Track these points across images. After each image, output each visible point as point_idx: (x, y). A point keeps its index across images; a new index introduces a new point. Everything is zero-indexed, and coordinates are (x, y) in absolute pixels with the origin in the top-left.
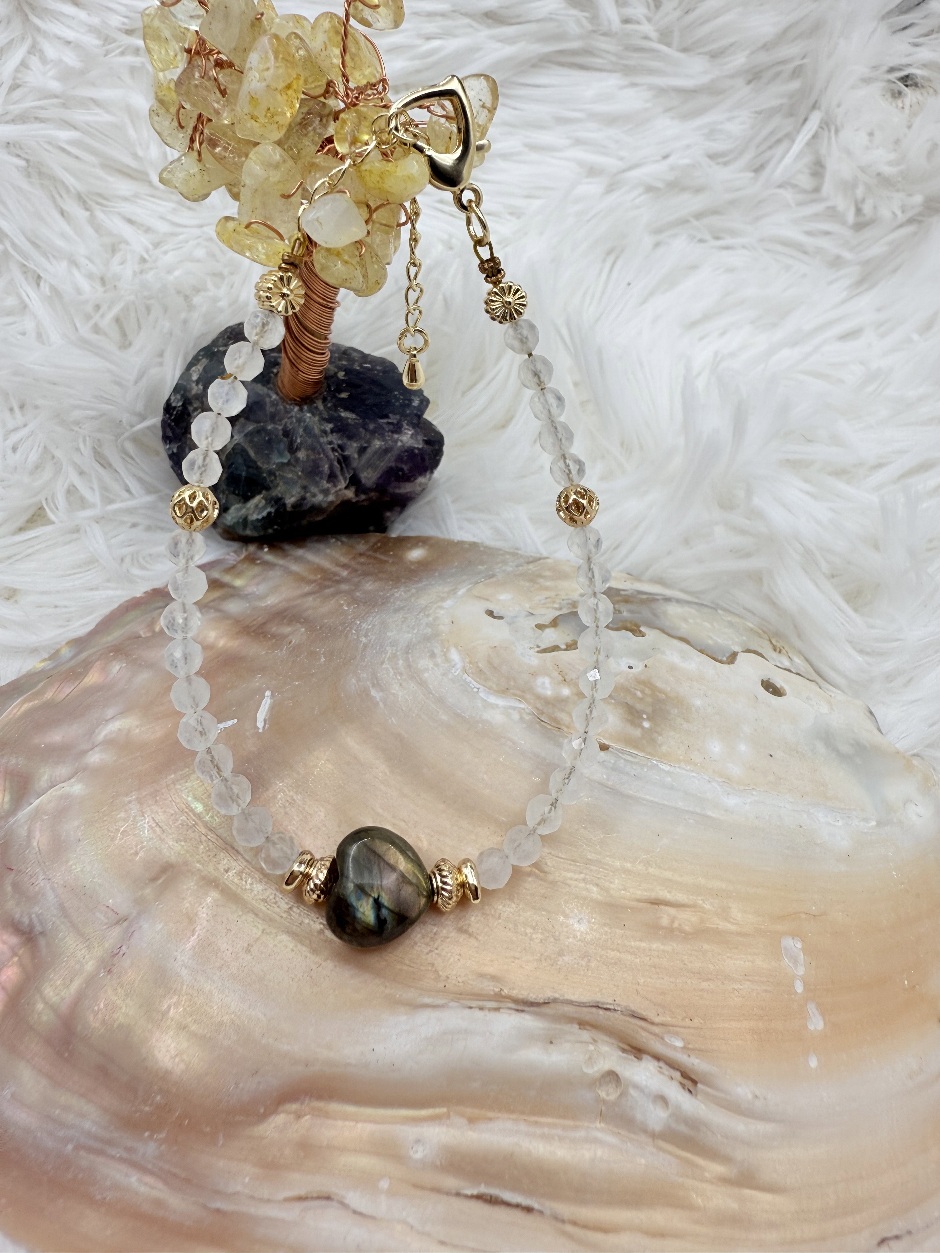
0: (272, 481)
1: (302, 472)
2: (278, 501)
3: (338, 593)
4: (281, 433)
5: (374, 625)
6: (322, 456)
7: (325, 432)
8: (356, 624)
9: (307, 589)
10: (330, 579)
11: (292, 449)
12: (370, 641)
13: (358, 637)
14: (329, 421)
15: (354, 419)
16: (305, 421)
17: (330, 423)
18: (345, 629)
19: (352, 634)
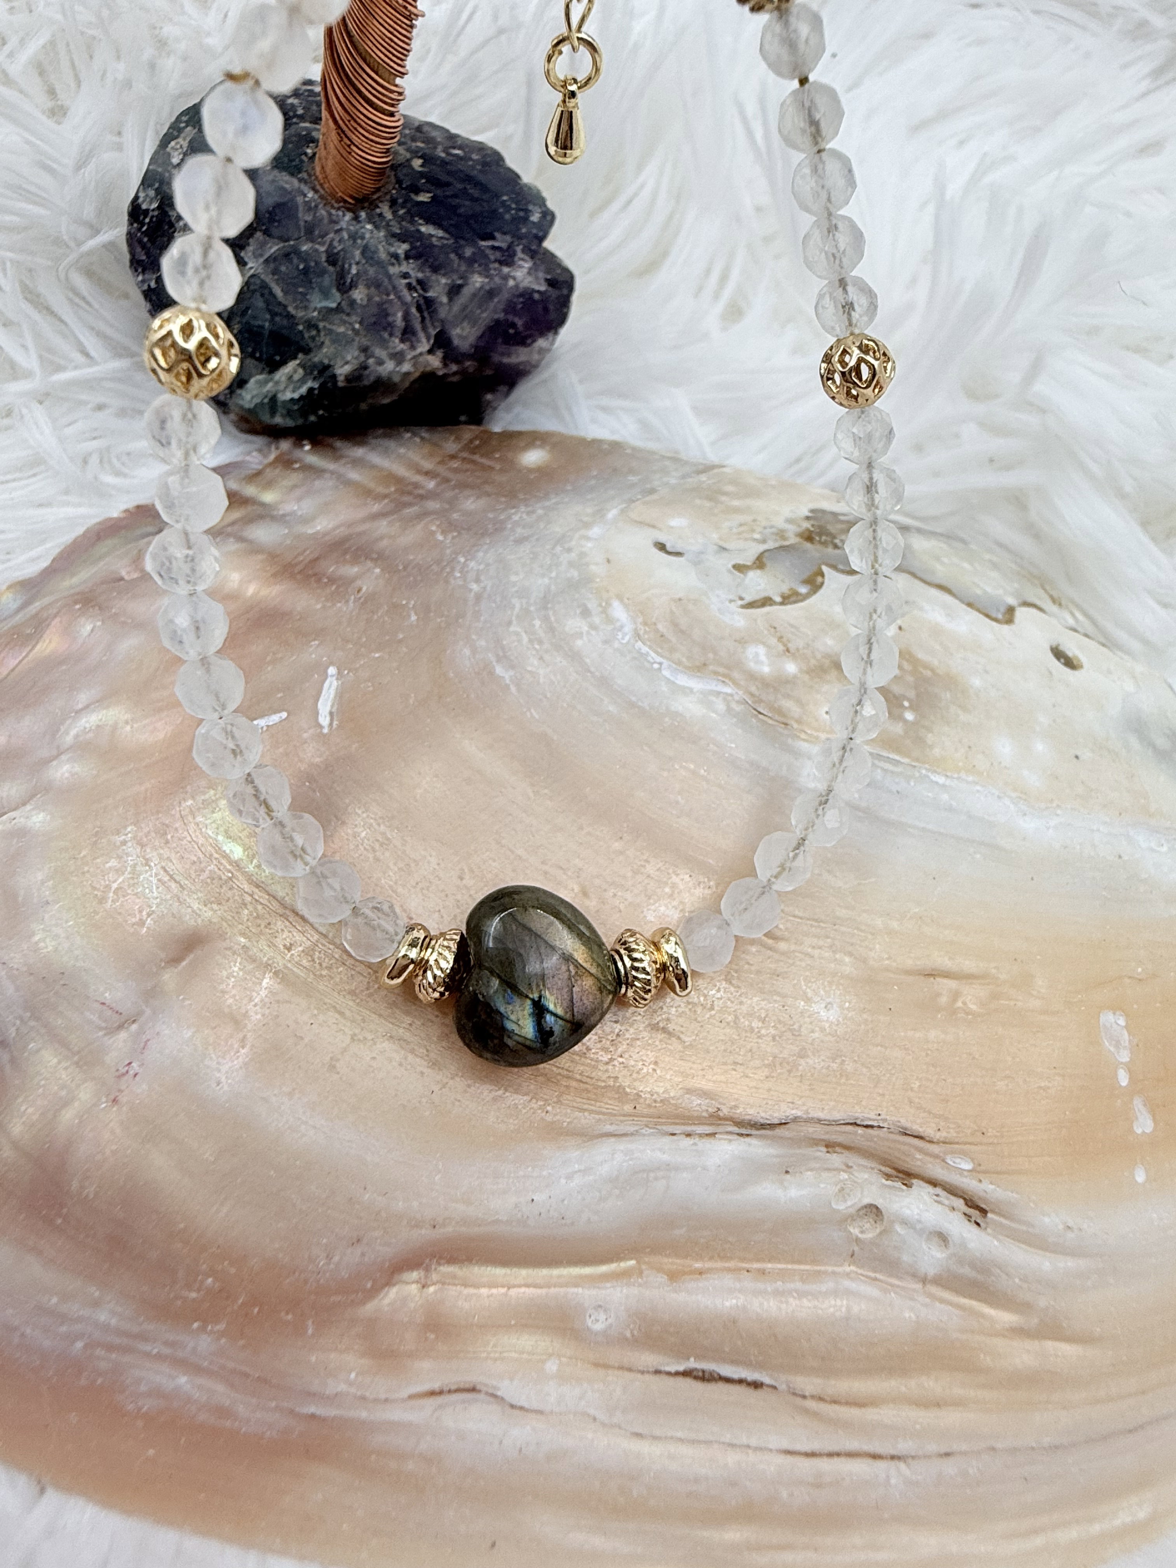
0: (313, 338)
1: (361, 323)
2: (324, 371)
3: (425, 514)
4: (324, 259)
5: (488, 565)
6: (392, 297)
7: (396, 256)
8: (459, 562)
9: (376, 507)
10: (410, 493)
11: (344, 286)
12: (485, 588)
13: (465, 581)
14: (402, 238)
15: (442, 238)
16: (363, 238)
17: (404, 242)
18: (443, 569)
19: (455, 578)
